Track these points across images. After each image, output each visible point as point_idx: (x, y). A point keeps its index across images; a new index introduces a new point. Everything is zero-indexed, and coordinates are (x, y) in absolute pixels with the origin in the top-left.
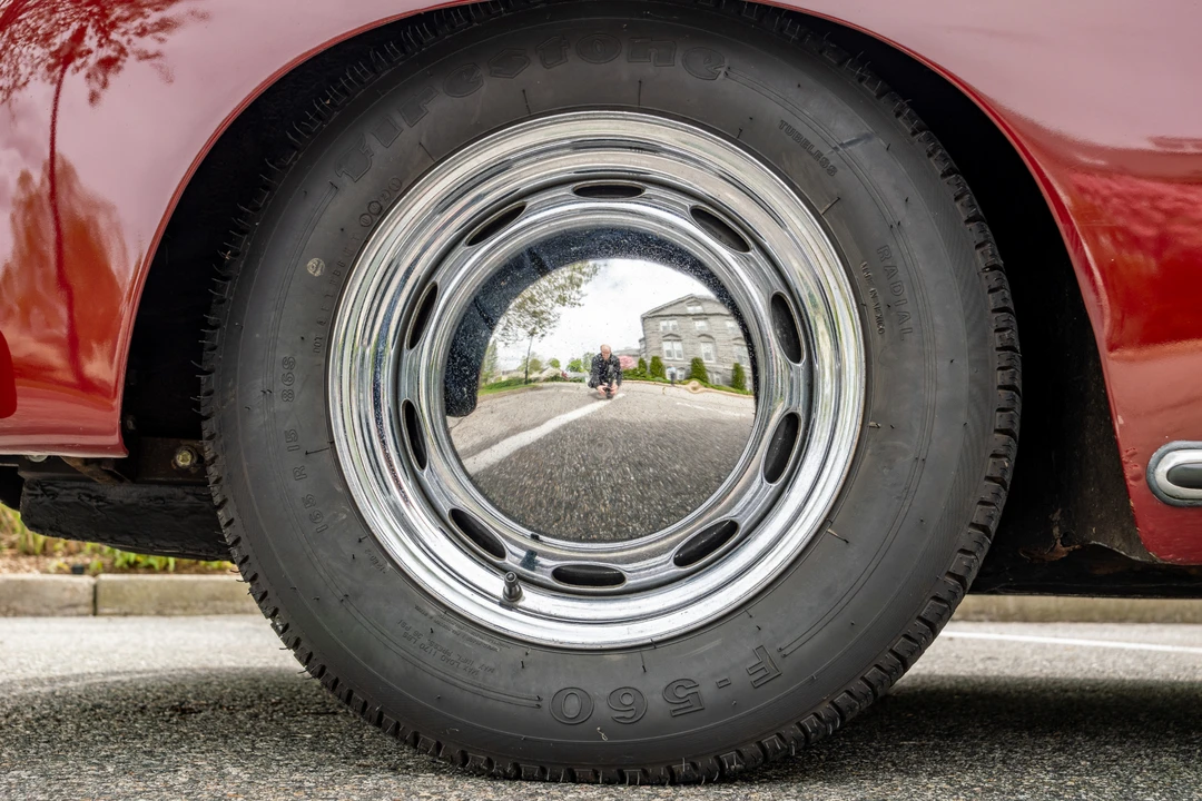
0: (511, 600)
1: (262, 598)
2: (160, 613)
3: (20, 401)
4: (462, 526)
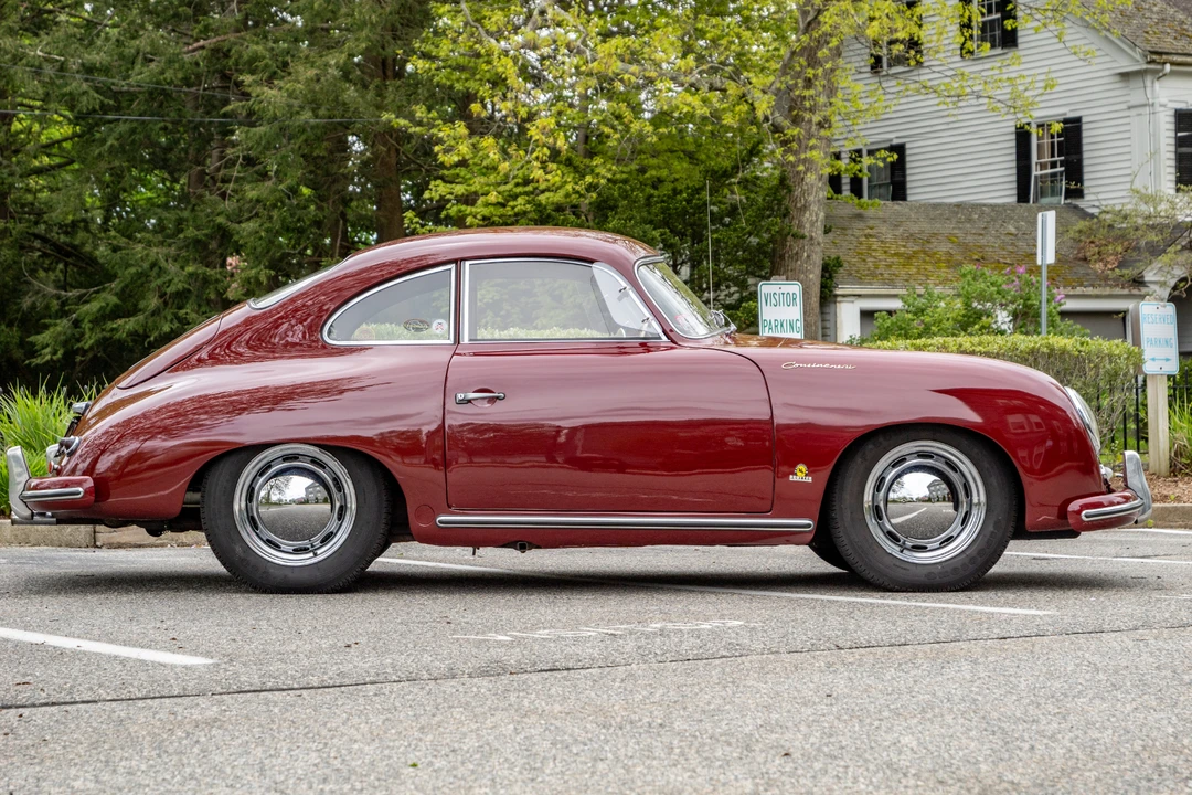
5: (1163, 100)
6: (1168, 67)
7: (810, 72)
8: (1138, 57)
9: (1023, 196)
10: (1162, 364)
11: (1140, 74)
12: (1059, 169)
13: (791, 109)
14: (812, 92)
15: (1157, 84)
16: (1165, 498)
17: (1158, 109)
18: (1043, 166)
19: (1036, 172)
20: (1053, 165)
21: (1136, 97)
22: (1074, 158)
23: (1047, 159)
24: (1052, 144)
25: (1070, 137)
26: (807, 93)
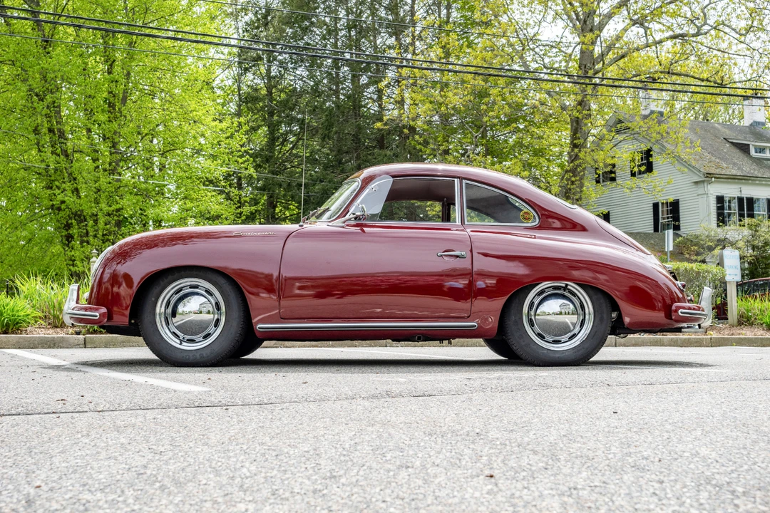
0: (181, 344)
1: (147, 344)
2: (106, 347)
3: (114, 316)
4: (174, 334)
5: (712, 192)
6: (713, 179)
7: (573, 179)
8: (701, 175)
9: (656, 229)
10: (734, 277)
11: (703, 182)
12: (670, 220)
13: (566, 193)
14: (574, 186)
15: (709, 186)
16: (739, 334)
17: (709, 195)
18: (664, 219)
19: (661, 221)
20: (668, 218)
21: (700, 190)
22: (676, 215)
23: (665, 216)
24: (667, 210)
25: (674, 207)
26: (572, 187)
